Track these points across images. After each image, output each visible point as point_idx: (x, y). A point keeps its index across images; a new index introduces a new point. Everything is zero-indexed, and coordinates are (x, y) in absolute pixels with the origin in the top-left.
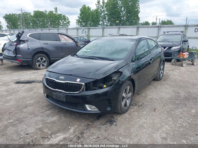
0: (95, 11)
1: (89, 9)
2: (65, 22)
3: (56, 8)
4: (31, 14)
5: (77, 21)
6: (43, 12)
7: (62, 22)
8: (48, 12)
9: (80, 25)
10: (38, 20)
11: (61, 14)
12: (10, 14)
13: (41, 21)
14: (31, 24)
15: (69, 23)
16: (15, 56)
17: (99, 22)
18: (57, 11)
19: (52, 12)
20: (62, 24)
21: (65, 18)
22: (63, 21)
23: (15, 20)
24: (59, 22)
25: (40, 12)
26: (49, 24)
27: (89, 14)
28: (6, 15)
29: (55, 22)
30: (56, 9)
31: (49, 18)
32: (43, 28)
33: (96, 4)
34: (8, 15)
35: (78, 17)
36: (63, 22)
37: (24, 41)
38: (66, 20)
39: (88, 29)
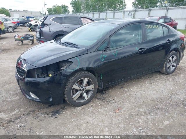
2: (121, 5)
5: (133, 3)
7: (118, 6)
9: (136, 8)
10: (98, 5)
14: (92, 8)
15: (125, 6)
16: (40, 38)
17: (157, 3)
20: (118, 8)
22: (119, 4)
23: (79, 6)
24: (116, 5)
26: (107, 7)
28: (73, 1)
31: (107, 2)
32: (101, 11)
37: (47, 25)
38: (122, 3)
39: (134, 11)
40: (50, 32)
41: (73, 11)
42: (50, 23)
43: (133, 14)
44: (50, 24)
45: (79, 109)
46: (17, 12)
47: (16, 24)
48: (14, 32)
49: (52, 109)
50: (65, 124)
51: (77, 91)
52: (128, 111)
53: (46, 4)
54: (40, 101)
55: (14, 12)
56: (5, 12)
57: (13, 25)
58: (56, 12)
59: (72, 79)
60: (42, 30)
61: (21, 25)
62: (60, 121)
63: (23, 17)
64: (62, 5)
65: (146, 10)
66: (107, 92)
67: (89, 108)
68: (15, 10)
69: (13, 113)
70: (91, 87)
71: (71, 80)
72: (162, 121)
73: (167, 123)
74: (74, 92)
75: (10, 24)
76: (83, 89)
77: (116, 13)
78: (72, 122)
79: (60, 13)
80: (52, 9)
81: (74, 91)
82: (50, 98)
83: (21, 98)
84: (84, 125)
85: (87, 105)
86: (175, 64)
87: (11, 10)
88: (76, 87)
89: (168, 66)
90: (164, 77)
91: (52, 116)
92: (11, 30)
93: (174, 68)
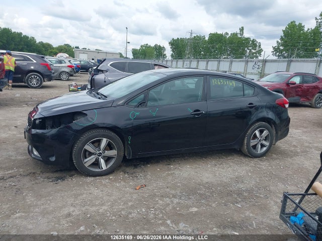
0: (312, 30)
1: (301, 27)
2: (254, 51)
3: (243, 27)
4: (205, 38)
5: (274, 48)
6: (222, 35)
7: (248, 51)
8: (230, 35)
10: (213, 47)
11: (249, 38)
12: (178, 38)
13: (216, 48)
14: (203, 53)
15: (261, 51)
18: (243, 33)
19: (237, 34)
20: (247, 54)
21: (254, 44)
22: (250, 48)
23: (183, 47)
24: (244, 50)
25: (219, 34)
27: (299, 37)
28: (173, 39)
29: (238, 50)
30: (242, 29)
31: (229, 44)
33: (316, 19)
34: (175, 40)
35: (278, 42)
36: (250, 51)
37: (102, 71)
38: (256, 47)
39: (263, 61)
40: (105, 82)
41: (172, 56)
42: (108, 69)
43: (261, 66)
44: (107, 71)
45: (90, 179)
46: (85, 52)
47: (73, 69)
48: (68, 80)
49: (57, 175)
50: (62, 191)
51: (91, 154)
52: (154, 190)
53: (129, 43)
54: (41, 159)
55: (82, 52)
56: (69, 50)
57: (68, 70)
58: (145, 56)
59: (84, 136)
60: (94, 79)
61: (81, 72)
62: (58, 187)
63: (93, 59)
64: (156, 45)
65: (284, 61)
66: (142, 166)
67: (105, 180)
68: (83, 49)
69: (10, 172)
70: (113, 153)
71: (83, 138)
72: (188, 207)
73: (195, 209)
74: (87, 156)
75: (65, 68)
76: (101, 153)
77: (233, 63)
78: (72, 191)
79: (150, 57)
80: (139, 50)
81: (87, 153)
82: (53, 156)
83: (28, 159)
84: (84, 196)
85: (104, 177)
86: (267, 143)
87: (78, 48)
88: (88, 147)
89: (252, 144)
90: (244, 160)
91: (52, 181)
92: (64, 76)
93: (265, 149)
